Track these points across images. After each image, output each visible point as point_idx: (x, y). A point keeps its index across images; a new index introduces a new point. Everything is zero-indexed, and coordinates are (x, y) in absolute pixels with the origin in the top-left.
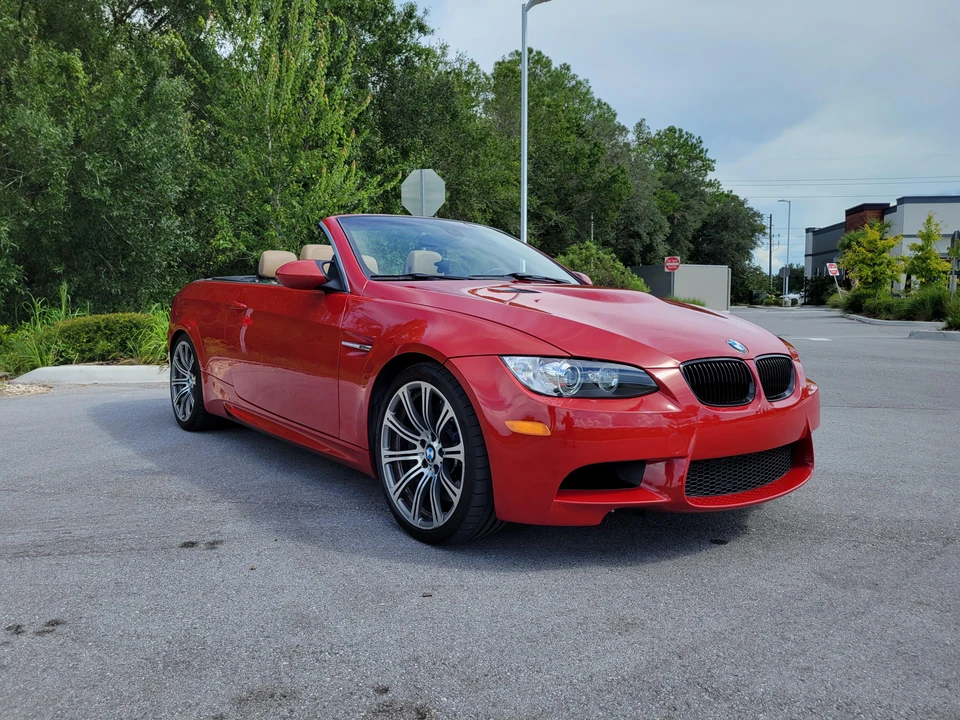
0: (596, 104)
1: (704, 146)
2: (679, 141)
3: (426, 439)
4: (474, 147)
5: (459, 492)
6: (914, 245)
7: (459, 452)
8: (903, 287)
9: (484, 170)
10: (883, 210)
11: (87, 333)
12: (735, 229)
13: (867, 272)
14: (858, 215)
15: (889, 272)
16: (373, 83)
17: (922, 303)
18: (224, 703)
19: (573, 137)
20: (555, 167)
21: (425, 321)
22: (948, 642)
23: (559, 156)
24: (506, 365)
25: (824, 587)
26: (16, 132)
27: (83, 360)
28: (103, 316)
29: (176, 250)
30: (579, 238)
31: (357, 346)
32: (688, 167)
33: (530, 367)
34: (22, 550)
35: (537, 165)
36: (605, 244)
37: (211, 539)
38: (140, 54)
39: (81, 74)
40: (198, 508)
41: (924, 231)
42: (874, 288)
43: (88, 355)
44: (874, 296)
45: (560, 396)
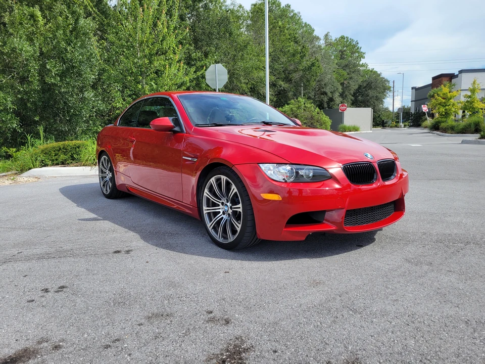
0: (304, 25)
1: (359, 45)
2: (346, 43)
3: (224, 202)
4: (242, 50)
5: (240, 226)
6: (466, 95)
7: (240, 208)
8: (461, 117)
9: (246, 62)
10: (451, 77)
11: (54, 151)
12: (375, 89)
13: (442, 109)
14: (438, 80)
15: (453, 110)
16: (189, 18)
17: (470, 125)
18: (142, 319)
19: (292, 43)
20: (283, 59)
21: (222, 148)
22: (461, 288)
23: (285, 54)
24: (261, 168)
25: (407, 265)
26: (11, 50)
27: (53, 165)
28: (62, 143)
29: (93, 108)
30: (296, 95)
31: (190, 159)
32: (352, 57)
33: (272, 168)
34: (41, 256)
35: (273, 59)
36: (309, 98)
37: (127, 249)
38: (69, 7)
39: (40, 18)
40: (119, 235)
41: (472, 88)
42: (445, 117)
43: (55, 162)
44: (446, 121)
45: (286, 182)
